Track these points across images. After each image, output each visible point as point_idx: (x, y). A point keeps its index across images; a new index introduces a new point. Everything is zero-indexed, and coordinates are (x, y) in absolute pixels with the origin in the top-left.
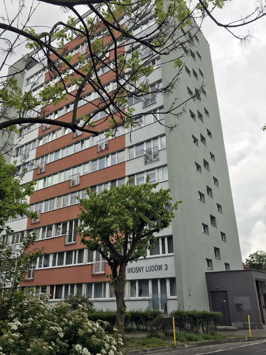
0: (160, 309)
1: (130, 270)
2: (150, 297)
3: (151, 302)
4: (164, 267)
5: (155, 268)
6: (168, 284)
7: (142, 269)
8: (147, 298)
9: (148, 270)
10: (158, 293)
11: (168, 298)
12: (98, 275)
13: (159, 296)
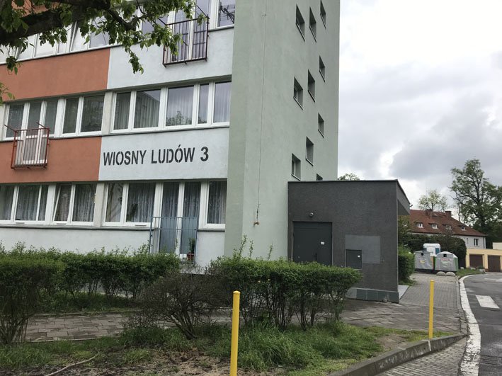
0: (177, 251)
1: (110, 159)
2: (156, 223)
3: (156, 235)
4: (199, 154)
5: (174, 156)
6: (204, 193)
7: (143, 156)
8: (148, 225)
9: (156, 158)
10: (176, 215)
11: (200, 228)
12: (29, 167)
13: (179, 221)
